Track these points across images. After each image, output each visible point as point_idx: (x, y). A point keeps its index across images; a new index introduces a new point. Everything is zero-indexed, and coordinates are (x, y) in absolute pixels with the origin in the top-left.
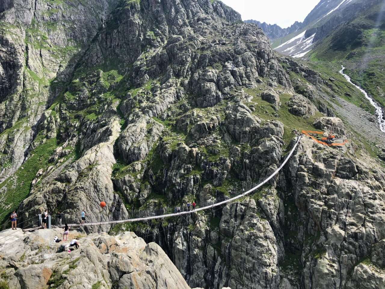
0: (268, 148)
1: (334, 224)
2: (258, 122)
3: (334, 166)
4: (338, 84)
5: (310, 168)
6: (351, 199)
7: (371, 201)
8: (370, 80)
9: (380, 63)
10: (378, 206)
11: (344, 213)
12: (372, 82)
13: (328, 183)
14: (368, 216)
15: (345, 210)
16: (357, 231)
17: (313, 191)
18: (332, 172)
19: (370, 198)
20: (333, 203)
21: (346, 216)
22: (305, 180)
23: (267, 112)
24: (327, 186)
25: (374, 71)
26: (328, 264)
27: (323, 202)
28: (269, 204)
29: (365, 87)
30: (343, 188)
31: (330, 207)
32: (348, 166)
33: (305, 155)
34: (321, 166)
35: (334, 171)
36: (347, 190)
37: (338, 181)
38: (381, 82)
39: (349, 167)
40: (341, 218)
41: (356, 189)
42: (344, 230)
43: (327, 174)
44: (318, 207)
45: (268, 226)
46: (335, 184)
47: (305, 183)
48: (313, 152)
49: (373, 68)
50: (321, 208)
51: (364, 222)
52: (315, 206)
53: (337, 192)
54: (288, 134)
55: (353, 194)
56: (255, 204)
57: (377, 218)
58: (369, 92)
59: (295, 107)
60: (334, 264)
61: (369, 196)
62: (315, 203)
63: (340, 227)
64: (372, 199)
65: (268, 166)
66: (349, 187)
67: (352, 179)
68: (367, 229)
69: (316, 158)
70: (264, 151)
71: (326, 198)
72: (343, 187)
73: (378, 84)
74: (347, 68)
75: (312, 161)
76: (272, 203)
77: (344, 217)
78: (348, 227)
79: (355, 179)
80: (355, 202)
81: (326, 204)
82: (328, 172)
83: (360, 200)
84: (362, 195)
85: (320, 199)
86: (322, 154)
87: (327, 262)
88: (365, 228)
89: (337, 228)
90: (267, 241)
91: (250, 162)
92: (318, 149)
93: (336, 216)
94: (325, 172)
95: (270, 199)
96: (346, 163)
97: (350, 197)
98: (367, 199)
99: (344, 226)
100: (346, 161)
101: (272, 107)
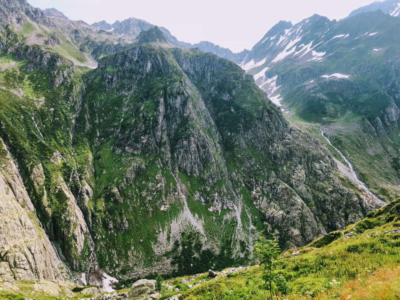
9: (342, 133)
12: (342, 146)
25: (341, 139)
29: (339, 149)
58: (342, 152)
73: (345, 148)
74: (324, 132)
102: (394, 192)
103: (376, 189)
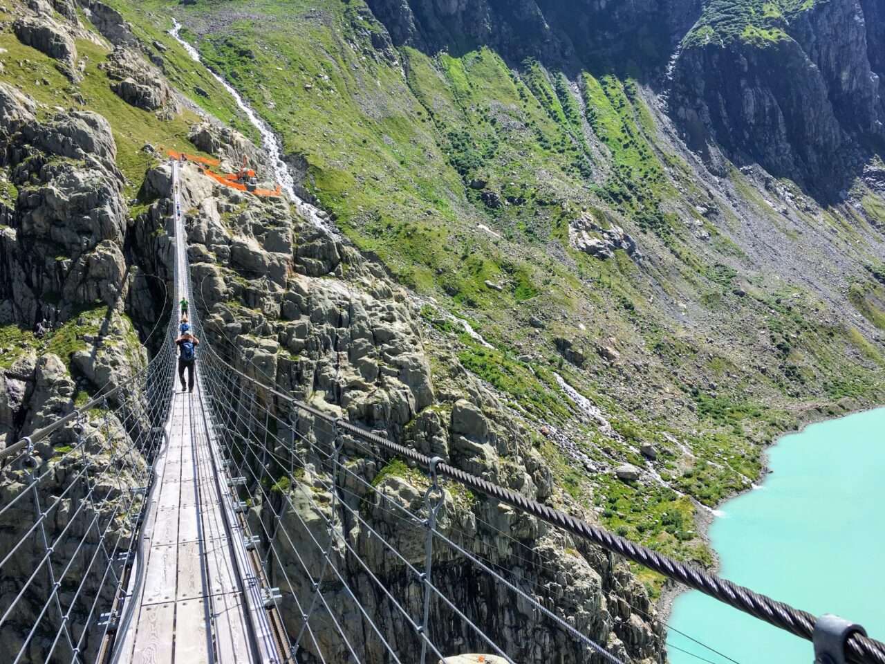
0: (85, 190)
1: (311, 392)
2: (27, 107)
3: (289, 245)
4: (174, 61)
5: (224, 251)
6: (340, 326)
7: (386, 325)
8: (245, 67)
9: (260, 31)
10: (404, 335)
11: (332, 360)
12: (248, 71)
13: (281, 291)
14: (386, 360)
15: (333, 354)
16: (371, 401)
17: (242, 314)
18: (287, 260)
19: (382, 319)
20: (301, 340)
21: (336, 367)
22: (215, 283)
23: (46, 83)
24: (277, 298)
25: (249, 47)
26: (315, 498)
27: (274, 339)
28: (115, 363)
29: (233, 81)
30: (320, 300)
31: (296, 351)
32: (319, 243)
33: (204, 216)
34: (253, 245)
35: (289, 256)
36: (330, 304)
37: (304, 282)
38: (267, 75)
39: (322, 247)
40: (327, 374)
41: (348, 300)
42: (339, 404)
43: (274, 265)
44: (265, 353)
45: (118, 430)
46: (298, 289)
47: (217, 292)
48: (220, 210)
49: (246, 38)
50: (275, 356)
51: (379, 377)
52: (258, 352)
53: (306, 311)
54: (130, 154)
55: (345, 313)
56: (64, 368)
57: (407, 363)
58: (244, 93)
59: (129, 80)
60: (327, 495)
61: (380, 315)
62: (257, 346)
63: (326, 399)
64: (387, 320)
65: (92, 249)
66: (333, 296)
67: (331, 277)
68: (392, 392)
69: (232, 225)
70: (71, 200)
71: (280, 328)
72: (320, 296)
73: (261, 78)
74: (186, 27)
75: (225, 232)
76: (122, 358)
77: (333, 372)
78: (347, 395)
79: (338, 276)
80: (351, 331)
81: (284, 343)
82: (276, 262)
83: (363, 324)
84: (365, 314)
85: (265, 333)
86: (248, 213)
87: (310, 492)
88: (387, 390)
89: (319, 399)
90: (123, 475)
91: (18, 236)
92: (231, 201)
93: (312, 373)
94: (268, 262)
95: (114, 347)
96: (314, 238)
97: (339, 321)
98: (377, 322)
99: (336, 395)
100: (314, 233)
101: (62, 71)
102: (460, 245)
103: (377, 233)
